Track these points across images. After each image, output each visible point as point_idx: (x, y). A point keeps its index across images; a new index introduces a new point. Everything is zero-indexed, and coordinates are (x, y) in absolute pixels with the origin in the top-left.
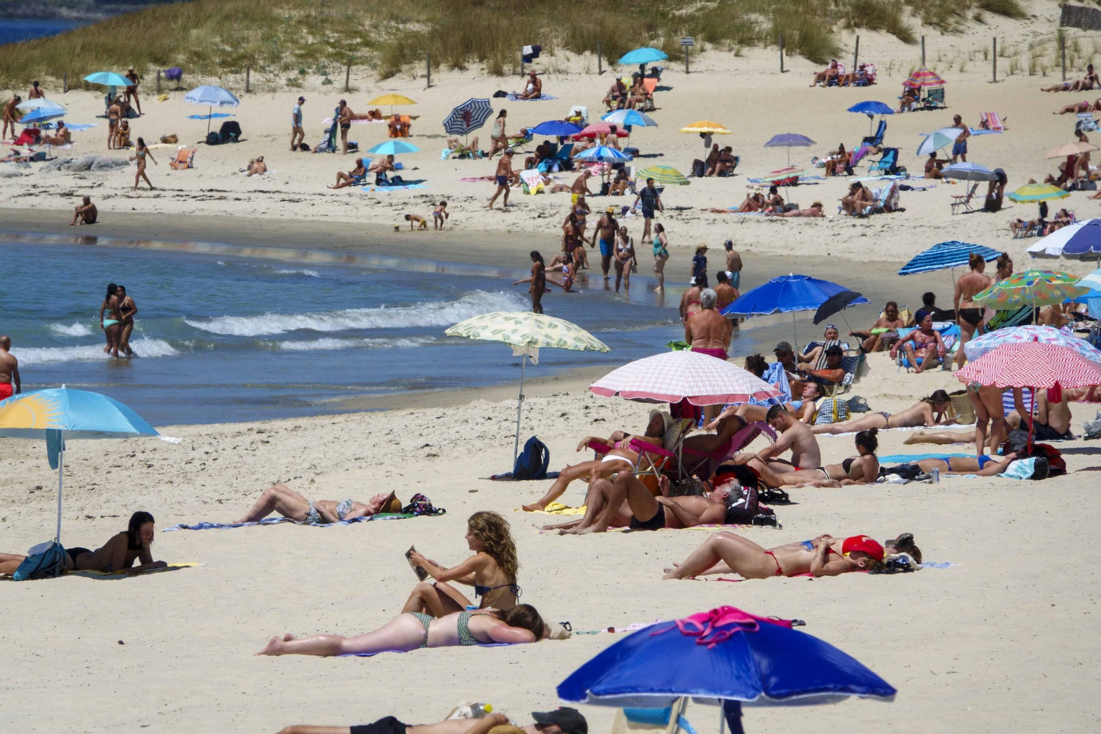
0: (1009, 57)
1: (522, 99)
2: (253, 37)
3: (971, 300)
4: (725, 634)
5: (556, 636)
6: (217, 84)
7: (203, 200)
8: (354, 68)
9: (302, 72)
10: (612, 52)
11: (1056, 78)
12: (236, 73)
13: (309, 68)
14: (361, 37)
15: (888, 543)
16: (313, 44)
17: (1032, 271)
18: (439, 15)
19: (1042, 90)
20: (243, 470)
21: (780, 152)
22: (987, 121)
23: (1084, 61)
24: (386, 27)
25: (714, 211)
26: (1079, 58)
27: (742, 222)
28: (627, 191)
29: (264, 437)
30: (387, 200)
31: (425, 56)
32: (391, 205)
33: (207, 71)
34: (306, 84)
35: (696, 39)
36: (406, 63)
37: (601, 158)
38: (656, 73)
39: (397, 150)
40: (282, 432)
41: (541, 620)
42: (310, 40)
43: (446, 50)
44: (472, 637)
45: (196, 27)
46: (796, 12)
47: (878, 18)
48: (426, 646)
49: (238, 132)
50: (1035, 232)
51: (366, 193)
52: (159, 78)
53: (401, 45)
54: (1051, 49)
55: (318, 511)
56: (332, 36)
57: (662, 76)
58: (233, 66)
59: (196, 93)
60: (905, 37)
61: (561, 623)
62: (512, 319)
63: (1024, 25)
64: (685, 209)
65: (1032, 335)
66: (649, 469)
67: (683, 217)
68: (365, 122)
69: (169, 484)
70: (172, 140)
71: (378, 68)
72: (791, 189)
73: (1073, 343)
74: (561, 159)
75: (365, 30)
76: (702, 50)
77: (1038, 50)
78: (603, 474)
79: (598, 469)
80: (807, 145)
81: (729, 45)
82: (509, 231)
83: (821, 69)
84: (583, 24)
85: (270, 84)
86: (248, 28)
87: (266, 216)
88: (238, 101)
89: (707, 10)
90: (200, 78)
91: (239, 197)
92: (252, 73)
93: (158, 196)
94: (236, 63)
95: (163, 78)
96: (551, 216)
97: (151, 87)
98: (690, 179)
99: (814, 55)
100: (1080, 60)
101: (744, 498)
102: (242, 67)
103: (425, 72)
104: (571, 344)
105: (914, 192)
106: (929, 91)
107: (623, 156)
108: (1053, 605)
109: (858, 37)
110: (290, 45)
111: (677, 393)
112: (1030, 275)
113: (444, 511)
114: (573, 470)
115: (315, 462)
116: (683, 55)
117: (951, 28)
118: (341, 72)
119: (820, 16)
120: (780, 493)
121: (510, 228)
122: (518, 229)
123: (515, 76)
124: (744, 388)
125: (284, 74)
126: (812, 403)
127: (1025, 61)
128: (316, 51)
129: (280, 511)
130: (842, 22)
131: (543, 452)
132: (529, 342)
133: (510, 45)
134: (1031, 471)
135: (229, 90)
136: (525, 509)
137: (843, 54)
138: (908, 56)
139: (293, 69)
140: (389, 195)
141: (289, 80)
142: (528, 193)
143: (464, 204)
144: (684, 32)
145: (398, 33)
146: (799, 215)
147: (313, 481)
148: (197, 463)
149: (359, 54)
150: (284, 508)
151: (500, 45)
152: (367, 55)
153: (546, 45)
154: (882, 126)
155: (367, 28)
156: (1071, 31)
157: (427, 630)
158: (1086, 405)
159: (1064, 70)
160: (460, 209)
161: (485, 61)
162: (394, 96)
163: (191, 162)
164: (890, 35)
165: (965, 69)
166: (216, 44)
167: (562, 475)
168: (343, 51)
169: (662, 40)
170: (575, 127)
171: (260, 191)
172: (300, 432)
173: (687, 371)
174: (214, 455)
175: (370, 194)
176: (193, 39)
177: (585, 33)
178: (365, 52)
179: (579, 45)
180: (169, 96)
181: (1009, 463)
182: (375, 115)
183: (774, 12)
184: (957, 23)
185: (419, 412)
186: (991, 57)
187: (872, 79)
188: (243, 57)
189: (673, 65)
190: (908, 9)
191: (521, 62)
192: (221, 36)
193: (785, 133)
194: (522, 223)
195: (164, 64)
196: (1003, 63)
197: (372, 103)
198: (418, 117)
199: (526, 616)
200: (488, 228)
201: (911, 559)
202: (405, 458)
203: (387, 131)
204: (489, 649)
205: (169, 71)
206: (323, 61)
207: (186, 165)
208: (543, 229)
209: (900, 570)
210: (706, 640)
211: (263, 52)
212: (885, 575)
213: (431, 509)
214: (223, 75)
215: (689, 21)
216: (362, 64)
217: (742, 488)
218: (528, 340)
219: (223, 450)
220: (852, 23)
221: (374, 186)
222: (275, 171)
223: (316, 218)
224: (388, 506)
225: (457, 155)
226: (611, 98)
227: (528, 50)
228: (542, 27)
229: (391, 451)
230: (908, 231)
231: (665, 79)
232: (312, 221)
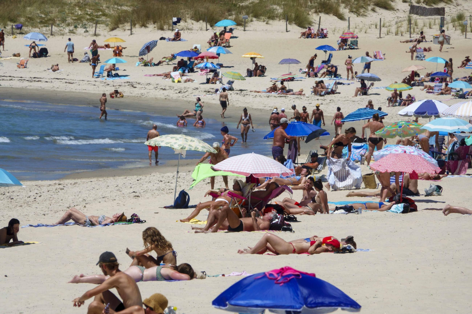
0: (386, 27)
1: (172, 41)
2: (54, 11)
3: (374, 134)
4: (287, 279)
5: (199, 277)
6: (38, 32)
7: (31, 82)
8: (98, 25)
9: (76, 27)
10: (212, 21)
11: (407, 37)
12: (47, 27)
13: (79, 25)
14: (101, 12)
15: (342, 240)
16: (81, 14)
17: (401, 121)
18: (136, 4)
19: (401, 42)
20: (53, 201)
21: (286, 66)
22: (376, 55)
23: (419, 29)
24: (113, 8)
25: (256, 92)
26: (417, 28)
27: (268, 97)
28: (218, 82)
29: (61, 186)
30: (112, 84)
31: (130, 21)
32: (114, 86)
33: (34, 26)
34: (77, 32)
35: (249, 17)
36: (121, 24)
37: (206, 68)
38: (231, 30)
39: (117, 62)
40: (69, 185)
41: (193, 271)
42: (80, 13)
43: (139, 18)
44: (163, 277)
45: (29, 6)
46: (293, 6)
47: (330, 9)
48: (142, 281)
49: (47, 53)
50: (397, 104)
51: (103, 80)
52: (12, 28)
53: (119, 16)
54: (405, 24)
55: (90, 220)
56: (89, 11)
57: (233, 32)
58: (45, 23)
59: (29, 35)
60: (341, 17)
61: (201, 272)
62: (174, 137)
63: (394, 14)
64: (243, 90)
65: (403, 150)
66: (236, 205)
67: (242, 94)
68: (103, 49)
69: (20, 207)
70: (18, 55)
71: (109, 26)
72: (290, 83)
73: (421, 154)
74: (189, 68)
75: (103, 9)
76: (252, 21)
77: (399, 24)
78: (216, 207)
79: (214, 205)
80: (297, 63)
81: (264, 19)
82: (166, 99)
83: (304, 30)
84: (199, 9)
85: (61, 32)
86: (52, 7)
87: (59, 90)
88: (47, 39)
89: (254, 4)
90: (30, 29)
91: (47, 81)
92: (53, 27)
93: (11, 80)
94: (47, 22)
95: (14, 28)
96: (184, 92)
97: (9, 32)
98: (245, 78)
99: (301, 25)
100: (418, 29)
101: (278, 219)
102: (49, 24)
103: (130, 28)
104: (200, 149)
105: (344, 85)
106: (351, 41)
107: (216, 66)
108: (418, 269)
109: (320, 17)
110: (70, 15)
111: (248, 172)
112: (400, 123)
113: (145, 221)
114: (203, 205)
115: (85, 198)
116: (243, 23)
117: (361, 14)
118: (93, 27)
119: (304, 8)
120: (293, 217)
121: (166, 97)
122: (170, 98)
123: (169, 31)
124: (278, 171)
125: (68, 28)
126: (305, 177)
127: (393, 29)
128: (82, 17)
129: (73, 220)
130: (313, 10)
131: (187, 197)
132: (182, 148)
133: (167, 17)
134: (402, 210)
135: (43, 34)
136: (181, 221)
137: (314, 24)
138: (342, 25)
139: (72, 26)
140: (113, 81)
141: (70, 30)
142: (174, 82)
143: (146, 86)
144: (244, 13)
145: (118, 10)
146: (293, 94)
147: (85, 206)
148: (32, 198)
149: (100, 19)
150: (74, 218)
151: (163, 17)
152: (104, 20)
153: (183, 18)
154: (331, 56)
155: (104, 8)
156: (414, 17)
157: (143, 273)
158: (425, 181)
159: (410, 34)
160: (144, 88)
161: (156, 24)
162: (116, 38)
163: (26, 65)
164: (334, 16)
165: (367, 32)
166: (38, 14)
167: (197, 207)
168: (94, 18)
169: (234, 16)
170: (195, 53)
171: (56, 79)
172: (77, 185)
173: (253, 162)
174: (39, 195)
175: (104, 81)
176: (28, 11)
177: (200, 13)
178: (103, 18)
179: (197, 18)
180: (17, 36)
181: (392, 206)
182: (107, 46)
183: (283, 5)
184: (364, 12)
185: (129, 178)
186: (378, 27)
187: (326, 36)
188: (50, 20)
189: (239, 27)
190: (343, 5)
191: (172, 25)
192: (40, 11)
193: (288, 58)
194: (171, 95)
195: (15, 22)
196: (384, 30)
197: (107, 41)
198: (126, 48)
199: (186, 268)
200: (157, 97)
201: (352, 247)
202: (125, 198)
203: (113, 53)
204: (170, 283)
205: (17, 25)
206: (85, 22)
207: (24, 66)
208: (180, 98)
209: (347, 251)
210: (279, 282)
211: (59, 18)
212: (341, 254)
213: (140, 220)
214: (41, 28)
215: (246, 8)
216: (102, 23)
217: (277, 214)
218: (181, 147)
219: (43, 192)
220: (318, 11)
221: (106, 77)
222: (63, 70)
223: (81, 91)
224: (121, 219)
225: (143, 64)
226: (211, 41)
227: (175, 19)
228: (181, 9)
229: (118, 194)
230: (342, 102)
231: (235, 33)
232: (79, 92)
